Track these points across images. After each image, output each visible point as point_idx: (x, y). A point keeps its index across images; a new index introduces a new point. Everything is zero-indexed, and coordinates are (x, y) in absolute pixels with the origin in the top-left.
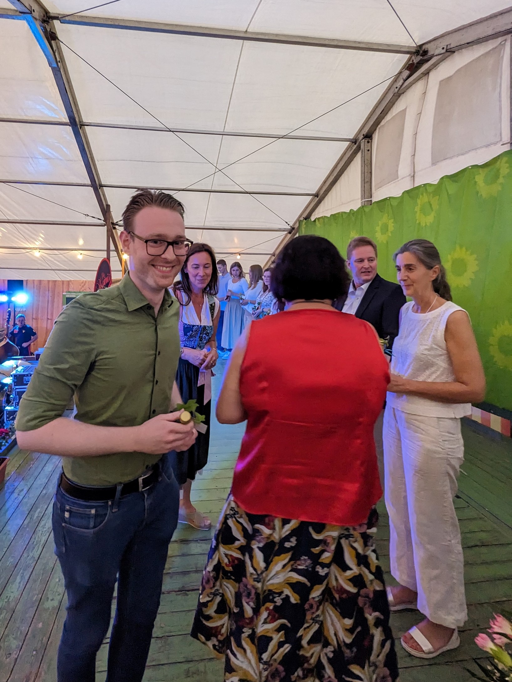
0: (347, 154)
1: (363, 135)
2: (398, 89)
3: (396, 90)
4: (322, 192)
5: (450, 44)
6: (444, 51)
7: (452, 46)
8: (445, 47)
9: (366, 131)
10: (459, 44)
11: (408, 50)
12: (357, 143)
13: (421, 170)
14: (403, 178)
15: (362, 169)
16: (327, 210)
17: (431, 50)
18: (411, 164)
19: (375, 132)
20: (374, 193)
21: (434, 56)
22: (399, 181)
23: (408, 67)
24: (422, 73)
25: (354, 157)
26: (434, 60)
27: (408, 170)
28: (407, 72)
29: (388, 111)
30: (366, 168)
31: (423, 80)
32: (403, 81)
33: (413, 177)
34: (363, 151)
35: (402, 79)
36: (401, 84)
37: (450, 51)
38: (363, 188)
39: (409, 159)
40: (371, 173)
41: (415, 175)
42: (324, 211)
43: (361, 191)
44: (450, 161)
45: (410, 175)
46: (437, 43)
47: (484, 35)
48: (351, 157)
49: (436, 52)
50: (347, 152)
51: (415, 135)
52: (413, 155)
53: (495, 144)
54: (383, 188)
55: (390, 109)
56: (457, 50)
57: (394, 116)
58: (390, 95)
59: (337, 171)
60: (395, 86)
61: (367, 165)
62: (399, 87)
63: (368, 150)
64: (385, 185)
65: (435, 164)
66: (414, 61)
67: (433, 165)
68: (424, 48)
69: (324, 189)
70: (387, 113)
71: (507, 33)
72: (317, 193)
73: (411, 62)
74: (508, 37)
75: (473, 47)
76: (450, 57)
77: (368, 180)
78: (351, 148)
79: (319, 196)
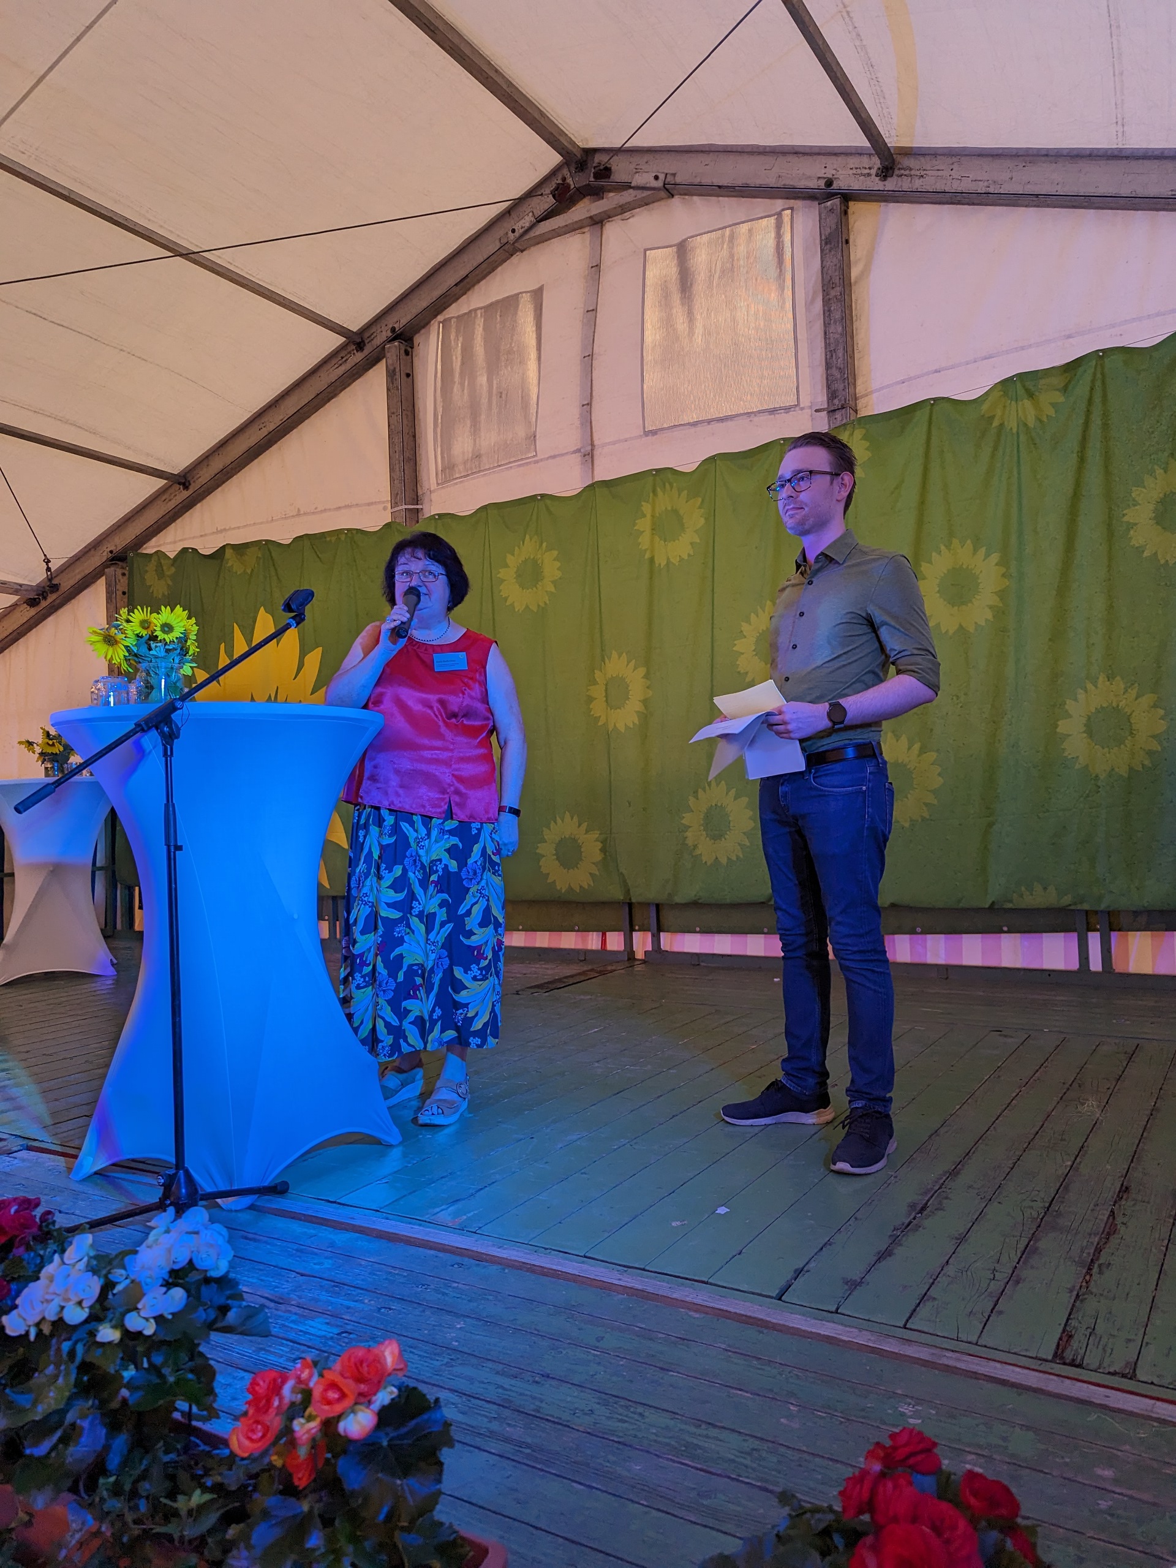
0: (322, 373)
1: (393, 330)
2: (517, 234)
3: (512, 236)
4: (205, 476)
5: (674, 175)
6: (659, 184)
7: (678, 179)
8: (662, 177)
9: (404, 321)
10: (697, 181)
11: (569, 146)
12: (368, 349)
13: (614, 443)
14: (554, 457)
15: (391, 422)
16: (221, 531)
17: (621, 170)
18: (582, 424)
19: (423, 331)
20: (434, 491)
21: (631, 187)
22: (540, 464)
23: (556, 189)
24: (591, 217)
25: (345, 388)
26: (628, 196)
27: (572, 438)
28: (548, 200)
29: (474, 285)
30: (405, 422)
31: (587, 235)
32: (533, 219)
33: (589, 455)
34: (395, 374)
35: (531, 214)
36: (527, 225)
37: (669, 190)
38: (398, 473)
39: (574, 412)
40: (414, 436)
41: (596, 453)
42: (206, 535)
43: (392, 480)
44: (693, 430)
45: (578, 451)
46: (637, 159)
47: (758, 182)
48: (338, 383)
49: (638, 180)
50: (326, 368)
51: (589, 358)
52: (587, 405)
53: (787, 409)
54: (474, 478)
55: (479, 281)
56: (681, 195)
57: (498, 302)
58: (490, 245)
59: (281, 417)
60: (508, 225)
61: (407, 415)
62: (521, 231)
63: (408, 375)
64: (486, 470)
65: (654, 433)
66: (569, 181)
67: (647, 433)
68: (598, 158)
69: (217, 464)
70: (469, 289)
71: (800, 195)
72: (185, 476)
73: (560, 181)
74: (798, 204)
75: (721, 198)
76: (662, 203)
77: (411, 457)
78: (342, 358)
79: (193, 484)
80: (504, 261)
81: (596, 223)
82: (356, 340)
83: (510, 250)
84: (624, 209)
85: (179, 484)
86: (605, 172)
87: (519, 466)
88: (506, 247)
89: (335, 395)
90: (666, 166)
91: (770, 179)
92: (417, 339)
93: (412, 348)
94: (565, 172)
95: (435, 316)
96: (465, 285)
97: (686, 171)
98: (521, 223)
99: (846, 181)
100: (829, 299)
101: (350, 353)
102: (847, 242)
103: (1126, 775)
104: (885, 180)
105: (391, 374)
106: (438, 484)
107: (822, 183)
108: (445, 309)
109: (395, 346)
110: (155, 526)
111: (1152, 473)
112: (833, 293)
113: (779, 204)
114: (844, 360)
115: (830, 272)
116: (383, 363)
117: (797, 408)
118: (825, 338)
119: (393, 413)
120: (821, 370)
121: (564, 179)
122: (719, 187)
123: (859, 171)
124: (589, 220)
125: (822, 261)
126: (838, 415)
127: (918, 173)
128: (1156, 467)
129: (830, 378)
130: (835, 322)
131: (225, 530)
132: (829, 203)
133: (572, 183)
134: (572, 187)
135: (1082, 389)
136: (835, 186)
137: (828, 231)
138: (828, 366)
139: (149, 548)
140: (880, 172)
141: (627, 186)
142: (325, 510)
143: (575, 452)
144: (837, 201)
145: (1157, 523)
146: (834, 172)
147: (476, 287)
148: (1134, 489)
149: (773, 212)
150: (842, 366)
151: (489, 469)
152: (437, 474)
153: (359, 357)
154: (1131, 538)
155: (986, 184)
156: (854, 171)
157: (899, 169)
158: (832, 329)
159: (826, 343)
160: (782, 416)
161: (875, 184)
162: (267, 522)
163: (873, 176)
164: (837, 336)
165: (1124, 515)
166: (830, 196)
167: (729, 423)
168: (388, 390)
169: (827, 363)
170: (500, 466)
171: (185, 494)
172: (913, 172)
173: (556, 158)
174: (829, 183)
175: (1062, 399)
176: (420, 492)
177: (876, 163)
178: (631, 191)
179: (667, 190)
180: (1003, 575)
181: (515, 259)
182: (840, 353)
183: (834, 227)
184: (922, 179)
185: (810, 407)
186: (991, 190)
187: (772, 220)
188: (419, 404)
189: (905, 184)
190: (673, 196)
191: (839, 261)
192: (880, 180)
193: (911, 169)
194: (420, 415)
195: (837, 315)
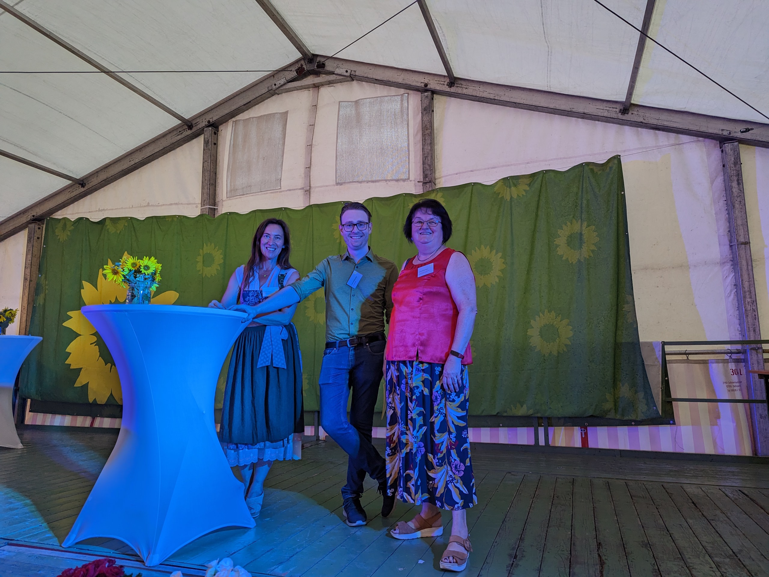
1: (209, 122)
2: (277, 86)
3: (274, 87)
5: (355, 71)
6: (348, 74)
7: (357, 74)
8: (349, 71)
9: (215, 119)
10: (365, 75)
11: (307, 52)
12: (194, 129)
13: (321, 187)
14: (290, 190)
15: (205, 165)
16: (102, 210)
17: (330, 66)
18: (305, 176)
19: (224, 124)
20: (225, 201)
21: (334, 74)
22: (283, 193)
23: (298, 69)
24: (314, 84)
25: (179, 146)
26: (332, 77)
27: (300, 183)
28: (293, 73)
29: (252, 107)
30: (212, 166)
31: (311, 92)
32: (285, 81)
33: (308, 191)
34: (208, 143)
35: (284, 79)
36: (282, 83)
37: (352, 78)
38: (206, 190)
39: (302, 170)
40: (216, 173)
41: (312, 190)
42: (92, 212)
43: (203, 194)
44: (359, 185)
45: (302, 188)
46: (337, 62)
47: (394, 80)
48: (176, 144)
49: (337, 71)
50: (170, 135)
51: (310, 146)
52: (309, 168)
53: (404, 180)
54: (247, 196)
55: (255, 105)
56: (357, 80)
57: (264, 115)
58: (263, 90)
59: (143, 157)
60: (272, 81)
61: (213, 163)
62: (279, 85)
63: (215, 144)
64: (253, 193)
65: (341, 184)
66: (304, 66)
67: (337, 184)
68: (318, 59)
69: (103, 176)
70: (250, 108)
71: (412, 88)
72: (83, 181)
73: (299, 66)
74: (411, 92)
75: (376, 85)
76: (348, 83)
77: (213, 183)
78: (180, 132)
79: (87, 185)
80: (269, 97)
81: (316, 87)
82: (188, 124)
83: (272, 93)
84: (330, 83)
85: (80, 184)
86: (322, 66)
87: (271, 193)
88: (271, 92)
89: (174, 149)
90: (351, 68)
91: (400, 80)
92: (221, 128)
93: (218, 131)
94: (302, 62)
95: (232, 118)
96: (248, 106)
97: (360, 71)
98: (279, 82)
99: (433, 85)
100: (425, 135)
101: (184, 130)
102: (433, 111)
103: (557, 355)
104: (450, 88)
105: (206, 143)
106: (227, 198)
107: (423, 85)
108: (237, 115)
109: (210, 130)
110: (62, 204)
111: (566, 224)
112: (427, 132)
113: (402, 91)
114: (431, 162)
115: (425, 123)
116: (202, 136)
117: (409, 180)
118: (423, 151)
119: (206, 161)
120: (420, 164)
121: (302, 65)
122: (376, 80)
123: (439, 82)
124: (313, 85)
125: (422, 118)
126: (428, 185)
127: (465, 87)
128: (567, 222)
129: (424, 168)
130: (427, 144)
131: (104, 210)
132: (426, 94)
133: (305, 68)
134: (306, 69)
135: (537, 185)
136: (428, 87)
137: (425, 105)
138: (424, 163)
139: (59, 215)
140: (448, 84)
141: (333, 73)
142: (164, 205)
143: (301, 189)
144: (430, 93)
145: (568, 246)
146: (428, 81)
147: (253, 108)
148: (558, 230)
149: (400, 94)
150: (430, 164)
151: (256, 193)
152: (227, 193)
153: (189, 132)
154: (558, 251)
155: (494, 95)
156: (437, 82)
157: (457, 84)
158: (426, 147)
159: (423, 153)
160: (401, 183)
161: (447, 89)
162: (129, 208)
163: (446, 85)
164: (428, 151)
165: (555, 241)
166: (427, 91)
167: (377, 184)
168: (204, 150)
169: (423, 162)
170: (261, 192)
171: (83, 189)
172: (463, 86)
173: (299, 55)
174: (426, 85)
175: (528, 189)
176: (217, 201)
177: (448, 80)
178: (334, 75)
179: (351, 77)
180: (503, 263)
181: (274, 98)
182: (429, 158)
183: (428, 104)
184: (467, 89)
185: (414, 181)
186: (496, 98)
187: (399, 97)
188: (220, 158)
189: (459, 91)
190: (353, 80)
191: (430, 119)
192: (449, 87)
193: (462, 85)
194: (220, 163)
195: (428, 142)
